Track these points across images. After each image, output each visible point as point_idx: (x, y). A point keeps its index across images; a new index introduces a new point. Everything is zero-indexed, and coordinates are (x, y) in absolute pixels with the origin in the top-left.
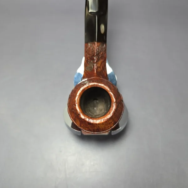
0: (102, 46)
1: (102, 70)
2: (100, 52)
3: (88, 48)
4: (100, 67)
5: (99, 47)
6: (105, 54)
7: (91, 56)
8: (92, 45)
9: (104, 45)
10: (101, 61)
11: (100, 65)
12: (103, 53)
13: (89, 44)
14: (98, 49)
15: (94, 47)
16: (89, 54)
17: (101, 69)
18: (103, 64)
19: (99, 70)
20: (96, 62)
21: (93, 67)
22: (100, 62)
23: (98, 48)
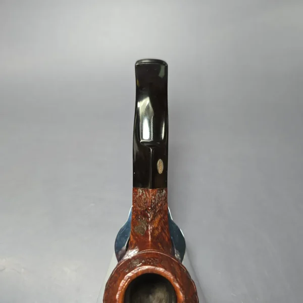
0: (160, 193)
1: (161, 233)
2: (157, 204)
3: (138, 196)
4: (157, 228)
5: (155, 196)
6: (165, 204)
7: (142, 210)
8: (144, 192)
9: (163, 192)
10: (159, 216)
11: (158, 225)
12: (162, 204)
13: (140, 191)
14: (155, 199)
15: (148, 196)
16: (140, 207)
17: (160, 231)
18: (162, 221)
19: (157, 232)
20: (152, 220)
21: (145, 228)
22: (157, 220)
23: (153, 197)
